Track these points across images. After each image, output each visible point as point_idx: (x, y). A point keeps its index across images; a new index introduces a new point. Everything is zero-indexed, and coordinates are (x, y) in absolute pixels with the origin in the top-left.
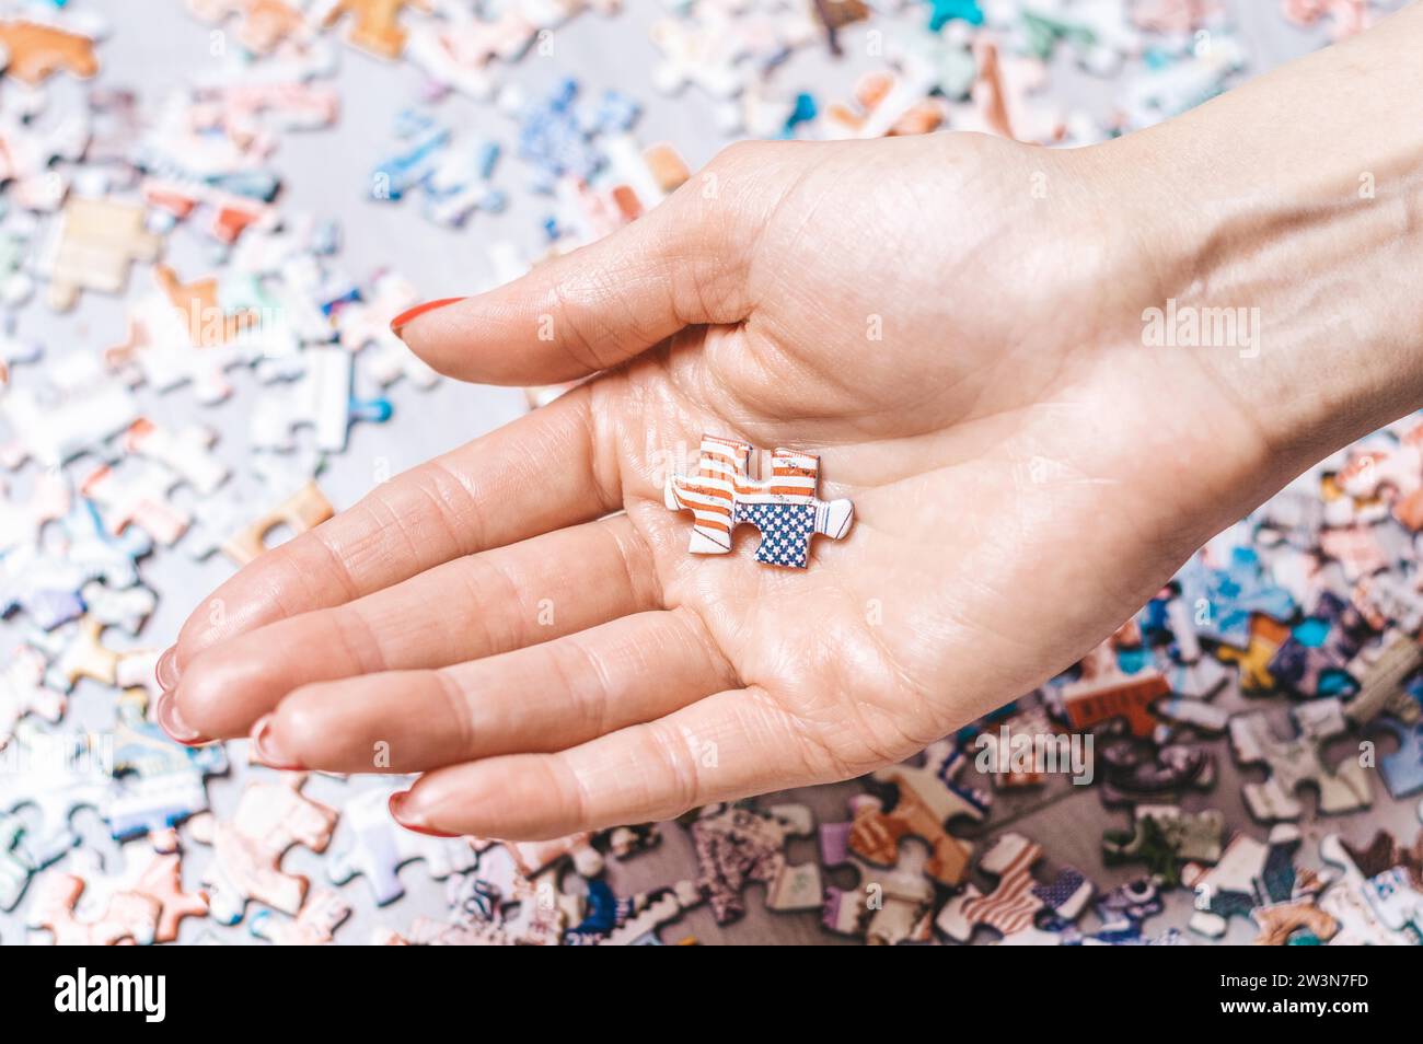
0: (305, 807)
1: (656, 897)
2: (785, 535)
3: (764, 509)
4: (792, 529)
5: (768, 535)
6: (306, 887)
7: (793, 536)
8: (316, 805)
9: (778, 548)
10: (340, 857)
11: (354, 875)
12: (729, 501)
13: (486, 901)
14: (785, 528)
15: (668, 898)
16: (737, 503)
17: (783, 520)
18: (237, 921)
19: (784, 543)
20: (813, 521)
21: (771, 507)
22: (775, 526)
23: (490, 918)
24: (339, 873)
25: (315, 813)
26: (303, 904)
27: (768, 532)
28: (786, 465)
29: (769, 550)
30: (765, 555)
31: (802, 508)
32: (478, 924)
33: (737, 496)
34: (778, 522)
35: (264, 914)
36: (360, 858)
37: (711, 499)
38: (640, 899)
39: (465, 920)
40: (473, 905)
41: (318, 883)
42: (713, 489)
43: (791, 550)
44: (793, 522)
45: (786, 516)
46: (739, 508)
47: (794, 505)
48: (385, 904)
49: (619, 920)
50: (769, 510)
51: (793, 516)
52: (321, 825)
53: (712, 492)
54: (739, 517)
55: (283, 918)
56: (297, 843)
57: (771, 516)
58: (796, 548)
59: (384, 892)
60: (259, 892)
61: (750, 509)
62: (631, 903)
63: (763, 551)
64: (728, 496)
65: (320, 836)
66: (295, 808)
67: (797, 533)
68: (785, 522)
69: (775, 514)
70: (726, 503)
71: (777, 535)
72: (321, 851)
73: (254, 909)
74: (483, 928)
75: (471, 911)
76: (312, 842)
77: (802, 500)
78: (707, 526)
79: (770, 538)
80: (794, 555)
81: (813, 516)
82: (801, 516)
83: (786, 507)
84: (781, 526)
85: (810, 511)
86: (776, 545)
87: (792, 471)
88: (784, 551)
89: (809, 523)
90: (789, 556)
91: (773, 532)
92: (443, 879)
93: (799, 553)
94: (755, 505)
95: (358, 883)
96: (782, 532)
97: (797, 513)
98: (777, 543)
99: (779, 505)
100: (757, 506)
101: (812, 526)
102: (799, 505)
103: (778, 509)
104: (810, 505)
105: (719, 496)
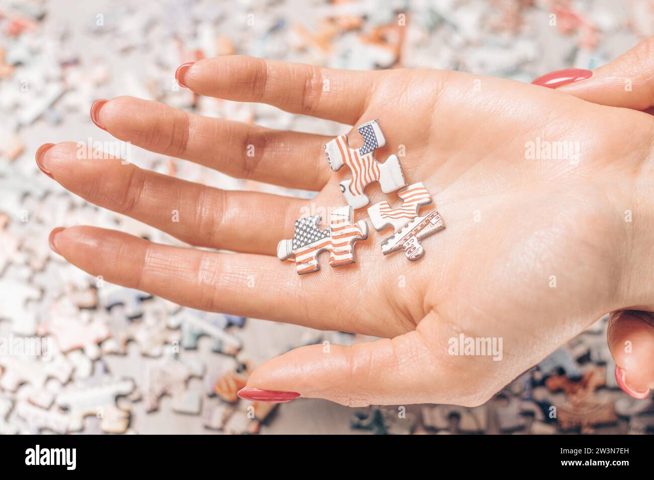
4: (302, 235)
5: (313, 228)
12: (333, 235)
14: (305, 234)
16: (329, 236)
17: (307, 237)
20: (293, 243)
21: (313, 241)
22: (310, 233)
28: (309, 263)
31: (299, 246)
33: (330, 239)
34: (309, 236)
37: (342, 232)
42: (342, 237)
44: (302, 238)
45: (306, 240)
46: (328, 234)
47: (303, 246)
50: (314, 239)
51: (302, 241)
57: (313, 237)
58: (299, 228)
61: (323, 236)
64: (334, 238)
67: (299, 234)
69: (311, 239)
77: (300, 250)
78: (342, 220)
79: (311, 227)
81: (293, 245)
82: (299, 243)
83: (306, 244)
84: (307, 234)
85: (295, 247)
87: (306, 261)
89: (295, 241)
91: (310, 230)
96: (306, 232)
97: (301, 243)
99: (310, 243)
100: (320, 238)
101: (293, 240)
102: (301, 247)
103: (310, 241)
104: (295, 249)
105: (339, 236)
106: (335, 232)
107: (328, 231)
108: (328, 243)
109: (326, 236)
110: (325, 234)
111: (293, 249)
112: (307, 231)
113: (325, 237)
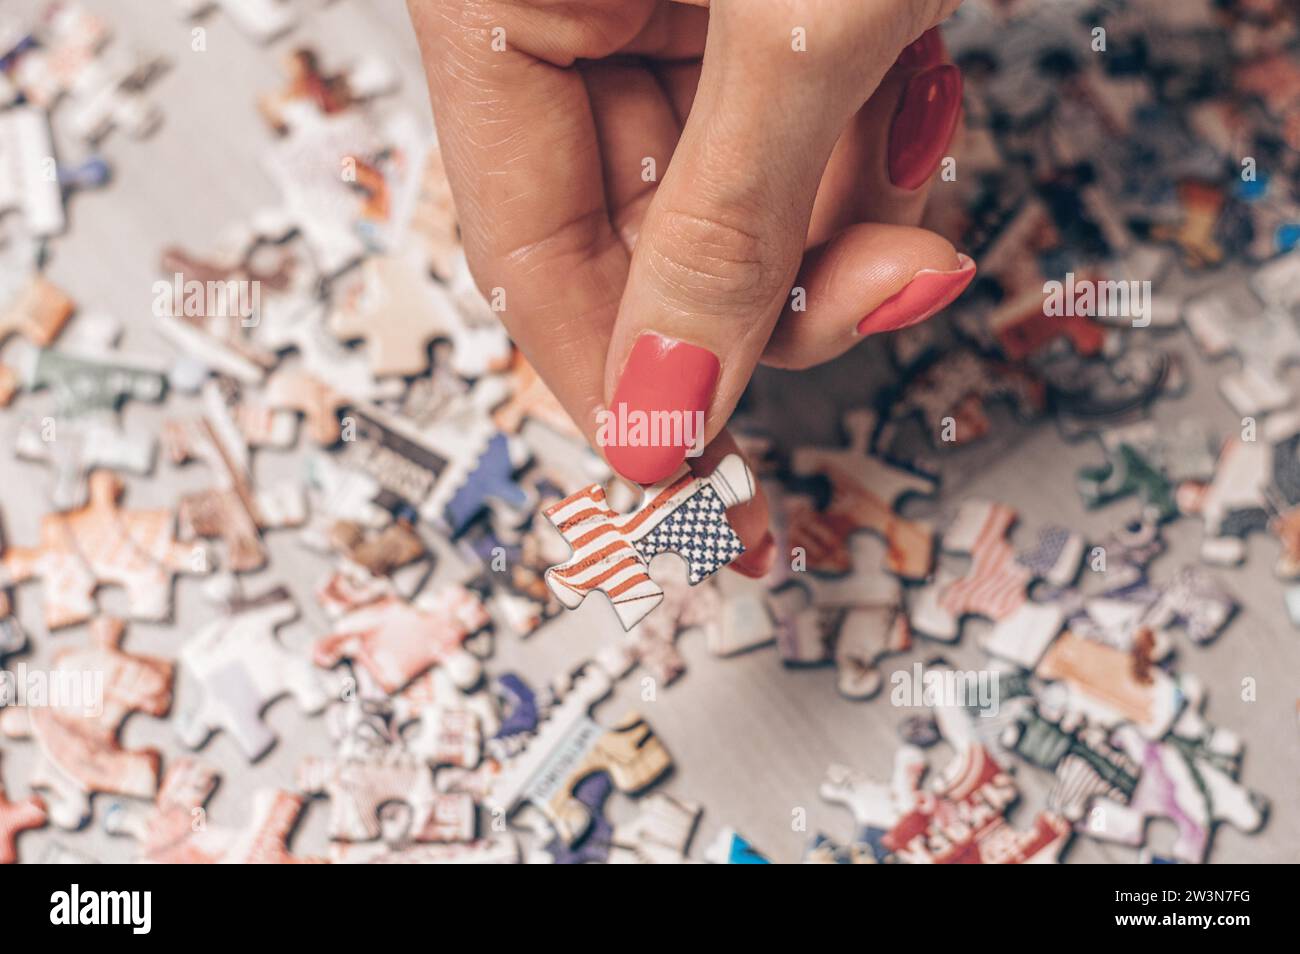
0: (131, 668)
1: (579, 673)
2: (704, 535)
3: (664, 528)
4: (705, 523)
5: (688, 547)
6: (157, 762)
7: (711, 529)
8: (145, 661)
9: (708, 551)
10: (190, 717)
11: (212, 734)
12: (626, 549)
13: (380, 723)
14: (699, 528)
15: (592, 672)
16: (634, 543)
17: (690, 522)
18: (85, 823)
19: (709, 542)
20: (719, 499)
21: (669, 520)
22: (688, 534)
23: (388, 742)
24: (193, 736)
25: (146, 672)
26: (159, 781)
27: (687, 545)
29: (702, 560)
30: (702, 568)
31: (697, 496)
32: (377, 752)
33: (629, 538)
34: (687, 528)
35: (115, 807)
36: (214, 712)
37: (608, 562)
38: (561, 681)
39: (360, 750)
40: (365, 731)
41: (171, 754)
42: (600, 551)
43: (722, 543)
44: (701, 516)
45: (690, 516)
46: (640, 547)
47: (688, 500)
48: (259, 758)
49: (543, 711)
50: (670, 524)
51: (695, 511)
52: (155, 684)
53: (602, 555)
54: (647, 555)
55: (140, 806)
56: (132, 712)
57: (676, 528)
58: (725, 537)
59: (253, 747)
60: (105, 782)
61: (651, 539)
62: (552, 688)
63: (696, 566)
64: (621, 545)
65: (157, 697)
66: (118, 673)
67: (714, 523)
68: (693, 523)
69: (678, 523)
70: (626, 553)
71: (697, 541)
72: (164, 714)
73: (102, 804)
74: (384, 754)
75: (364, 738)
76: (150, 706)
78: (625, 590)
79: (693, 548)
80: (729, 545)
81: (714, 495)
82: (704, 504)
83: (683, 508)
84: (693, 530)
86: (704, 550)
88: (715, 549)
89: (716, 505)
90: (725, 550)
91: (691, 541)
92: (320, 713)
93: (731, 539)
94: (652, 532)
95: (219, 743)
96: (699, 534)
97: (698, 506)
98: (703, 548)
99: (674, 512)
100: (655, 531)
101: (722, 505)
102: (693, 497)
103: (678, 516)
104: (703, 488)
105: (611, 552)
106: (627, 556)
107: (644, 553)
108: (629, 528)
109: (644, 541)
110: (647, 544)
111: (709, 485)
112: (697, 536)
113: (645, 537)
